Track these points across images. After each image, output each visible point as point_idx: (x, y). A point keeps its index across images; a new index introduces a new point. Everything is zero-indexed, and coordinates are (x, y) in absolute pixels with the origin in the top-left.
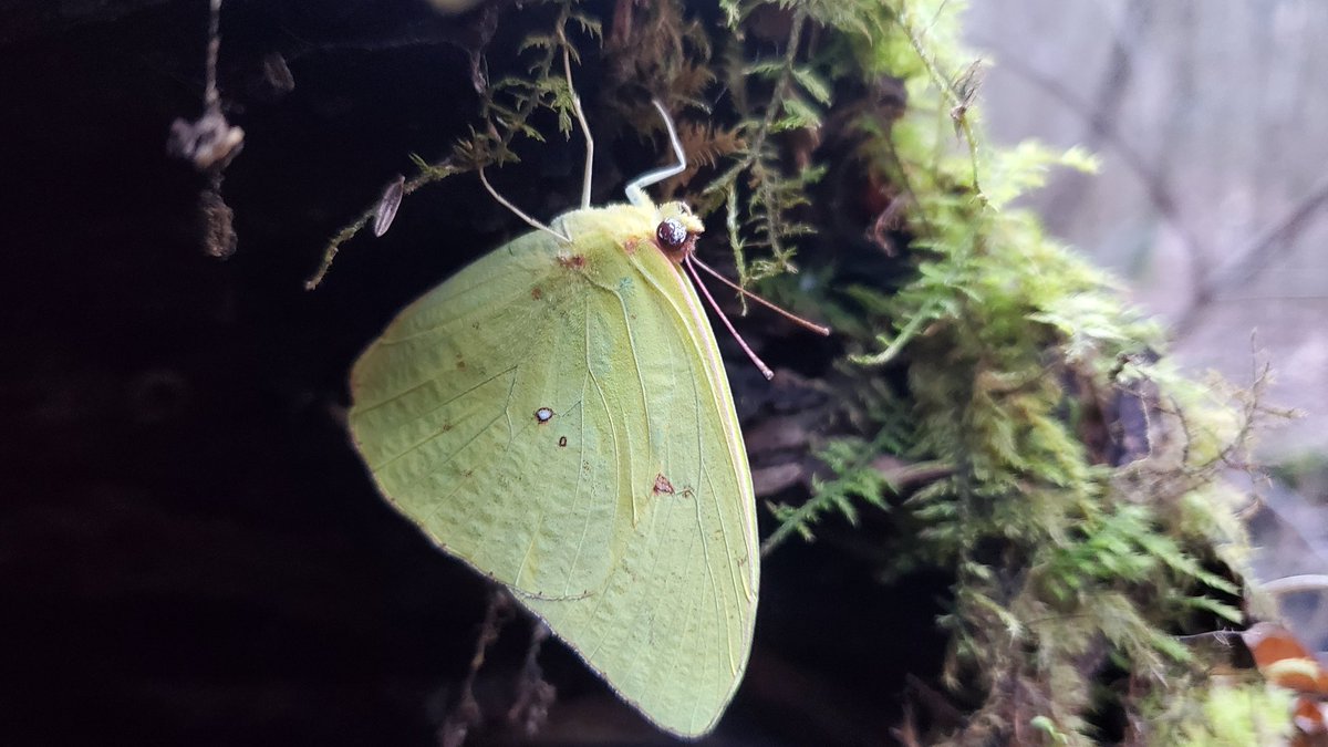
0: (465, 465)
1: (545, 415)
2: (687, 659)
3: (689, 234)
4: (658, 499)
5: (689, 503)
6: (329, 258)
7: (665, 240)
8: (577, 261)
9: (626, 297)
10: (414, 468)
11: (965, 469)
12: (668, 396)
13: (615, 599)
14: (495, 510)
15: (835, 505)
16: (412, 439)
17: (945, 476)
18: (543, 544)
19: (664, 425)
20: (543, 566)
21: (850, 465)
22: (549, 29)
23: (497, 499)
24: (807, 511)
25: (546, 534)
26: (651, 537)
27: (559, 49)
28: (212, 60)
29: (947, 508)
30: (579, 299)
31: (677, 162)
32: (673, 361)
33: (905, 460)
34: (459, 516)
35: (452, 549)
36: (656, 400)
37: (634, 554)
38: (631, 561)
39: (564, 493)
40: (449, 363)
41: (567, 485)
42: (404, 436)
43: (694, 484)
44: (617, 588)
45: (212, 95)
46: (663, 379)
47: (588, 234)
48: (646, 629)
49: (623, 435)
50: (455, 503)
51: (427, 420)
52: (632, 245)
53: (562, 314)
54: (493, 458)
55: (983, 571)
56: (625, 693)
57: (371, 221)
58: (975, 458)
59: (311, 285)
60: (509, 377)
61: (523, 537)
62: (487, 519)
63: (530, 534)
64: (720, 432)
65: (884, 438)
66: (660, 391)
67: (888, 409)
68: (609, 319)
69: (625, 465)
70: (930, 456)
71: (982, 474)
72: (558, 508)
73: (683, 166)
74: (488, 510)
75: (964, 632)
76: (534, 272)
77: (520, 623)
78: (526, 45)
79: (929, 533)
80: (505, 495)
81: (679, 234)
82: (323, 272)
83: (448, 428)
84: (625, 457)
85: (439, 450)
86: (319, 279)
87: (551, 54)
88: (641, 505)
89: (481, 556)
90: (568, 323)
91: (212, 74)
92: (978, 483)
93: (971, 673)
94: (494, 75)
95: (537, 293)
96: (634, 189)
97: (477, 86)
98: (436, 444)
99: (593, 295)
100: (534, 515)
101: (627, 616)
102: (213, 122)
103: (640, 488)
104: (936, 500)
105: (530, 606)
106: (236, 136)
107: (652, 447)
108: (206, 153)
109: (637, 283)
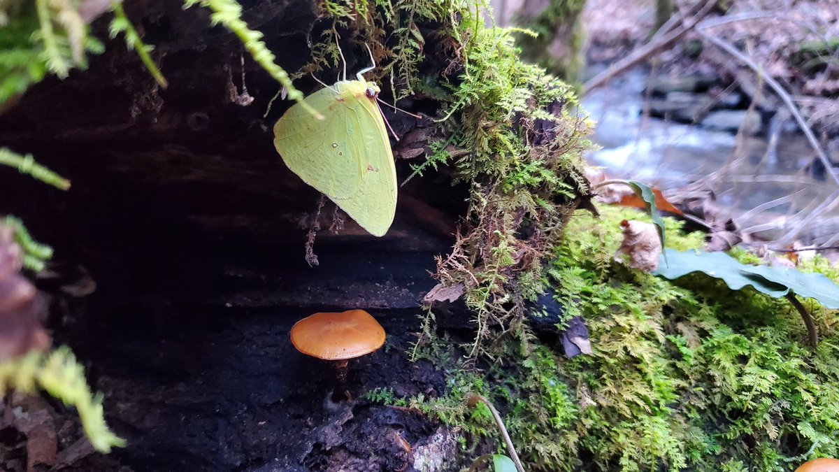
0: (312, 159)
1: (335, 145)
2: (378, 216)
3: (376, 93)
4: (369, 172)
5: (378, 173)
6: (269, 107)
7: (368, 94)
8: (342, 100)
9: (357, 112)
10: (296, 159)
11: (474, 152)
12: (371, 142)
13: (358, 200)
14: (322, 173)
15: (431, 165)
16: (295, 150)
17: (466, 154)
18: (337, 183)
19: (370, 151)
20: (337, 190)
21: (439, 149)
22: (330, 28)
23: (322, 170)
24: (423, 167)
25: (337, 181)
26: (367, 182)
27: (334, 34)
28: (243, 78)
29: (468, 165)
30: (343, 111)
31: (372, 65)
32: (372, 131)
33: (457, 148)
34: (311, 174)
35: (309, 184)
36: (368, 143)
37: (362, 187)
38: (362, 189)
39: (341, 169)
40: (305, 128)
41: (342, 167)
42: (292, 149)
43: (379, 168)
44: (358, 197)
45: (245, 88)
46: (369, 137)
47: (345, 91)
48: (367, 208)
49: (358, 153)
50: (309, 169)
51: (300, 144)
52: (358, 96)
53: (338, 115)
54: (320, 157)
55: (478, 185)
56: (361, 225)
57: (280, 94)
58: (477, 149)
59: (265, 116)
60: (324, 133)
61: (330, 181)
62: (320, 175)
63: (332, 180)
64: (386, 153)
65: (451, 139)
66: (369, 140)
67: (455, 128)
68: (353, 118)
69: (359, 162)
70: (464, 147)
71: (479, 155)
72: (340, 173)
73: (374, 67)
74: (320, 173)
75: (473, 204)
76: (329, 102)
77: (330, 205)
78: (323, 34)
79: (462, 172)
80: (324, 169)
81: (373, 93)
82: (268, 111)
83: (305, 147)
84: (359, 159)
85: (304, 154)
86: (267, 114)
87: (331, 35)
88: (364, 174)
89: (319, 186)
90: (340, 118)
91: (244, 82)
92: (477, 157)
93: (475, 215)
94: (314, 43)
95: (330, 108)
96: (359, 75)
97: (309, 45)
98: (302, 152)
99: (348, 111)
100: (333, 175)
101: (361, 204)
102: (246, 95)
103: (363, 169)
104: (464, 162)
105: (334, 200)
106: (252, 99)
107: (367, 157)
108: (245, 103)
109: (361, 107)
